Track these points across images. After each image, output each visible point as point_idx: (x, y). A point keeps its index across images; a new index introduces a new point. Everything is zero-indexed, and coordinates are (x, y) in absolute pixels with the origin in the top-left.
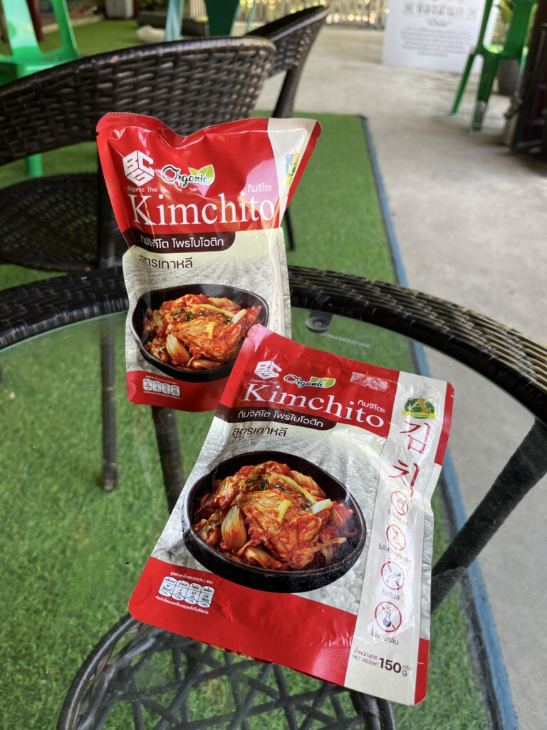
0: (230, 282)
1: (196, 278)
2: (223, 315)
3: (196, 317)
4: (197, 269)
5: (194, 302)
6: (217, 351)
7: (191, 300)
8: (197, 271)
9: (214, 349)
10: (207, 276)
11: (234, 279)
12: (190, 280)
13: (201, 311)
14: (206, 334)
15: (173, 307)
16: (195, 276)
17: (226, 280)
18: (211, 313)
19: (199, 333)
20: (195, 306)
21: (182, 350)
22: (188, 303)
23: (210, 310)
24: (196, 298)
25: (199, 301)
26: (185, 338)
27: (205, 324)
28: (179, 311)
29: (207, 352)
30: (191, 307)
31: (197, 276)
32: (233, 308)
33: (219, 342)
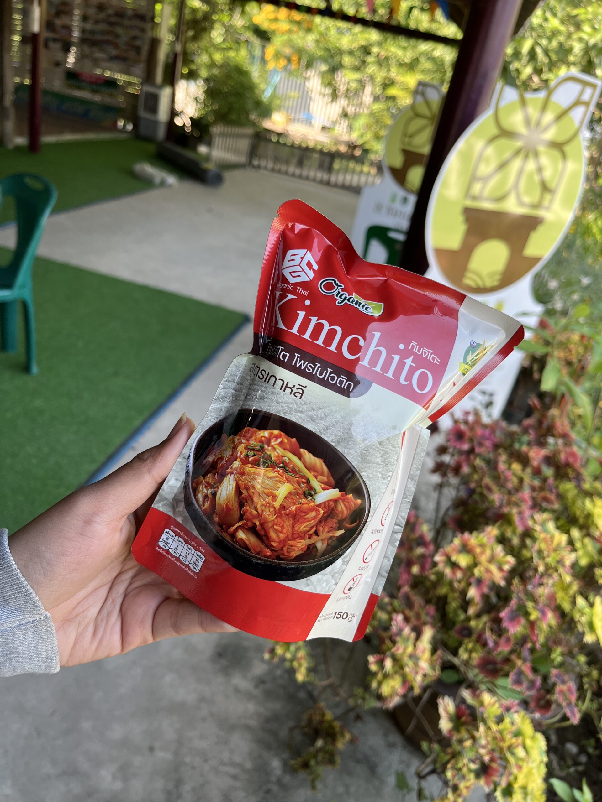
0: (338, 442)
1: (300, 414)
2: (308, 482)
3: (273, 465)
4: (305, 404)
5: (281, 444)
6: (276, 531)
7: (279, 440)
8: (305, 407)
9: (273, 526)
10: (313, 419)
11: (344, 440)
12: (292, 414)
13: (284, 462)
14: (275, 497)
15: (254, 438)
16: (299, 411)
17: (334, 437)
18: (294, 471)
19: (266, 491)
20: (280, 451)
21: (234, 505)
22: (273, 443)
23: (295, 466)
24: (286, 441)
25: (288, 447)
26: (247, 489)
27: (280, 482)
28: (258, 448)
29: (262, 525)
30: (274, 449)
31: (302, 412)
32: (325, 479)
33: (285, 518)
